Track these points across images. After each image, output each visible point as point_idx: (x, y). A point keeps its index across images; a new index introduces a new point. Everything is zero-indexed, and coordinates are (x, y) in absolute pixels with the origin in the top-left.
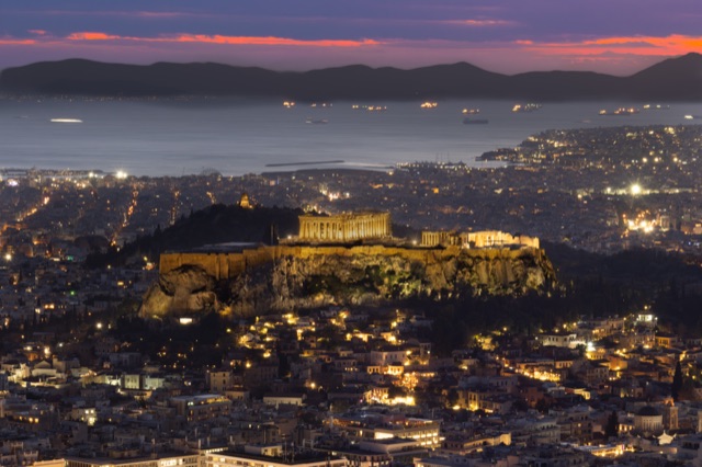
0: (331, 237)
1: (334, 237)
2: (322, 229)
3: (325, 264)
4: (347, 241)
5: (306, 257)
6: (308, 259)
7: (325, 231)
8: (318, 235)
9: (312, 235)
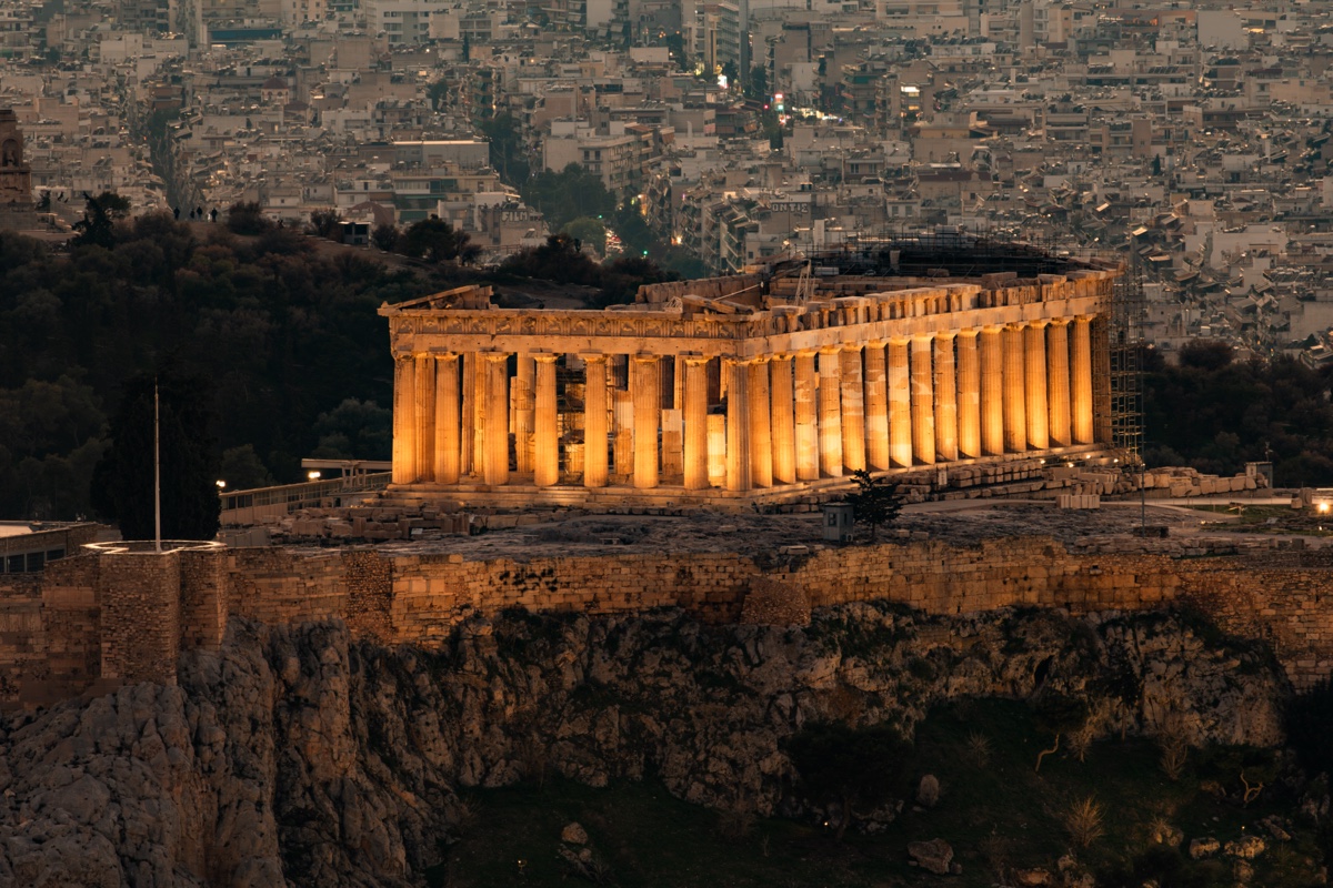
0: (645, 471)
1: (668, 472)
2: (569, 404)
3: (590, 694)
4: (770, 494)
5: (435, 639)
6: (450, 656)
7: (593, 423)
8: (543, 456)
9: (489, 454)
